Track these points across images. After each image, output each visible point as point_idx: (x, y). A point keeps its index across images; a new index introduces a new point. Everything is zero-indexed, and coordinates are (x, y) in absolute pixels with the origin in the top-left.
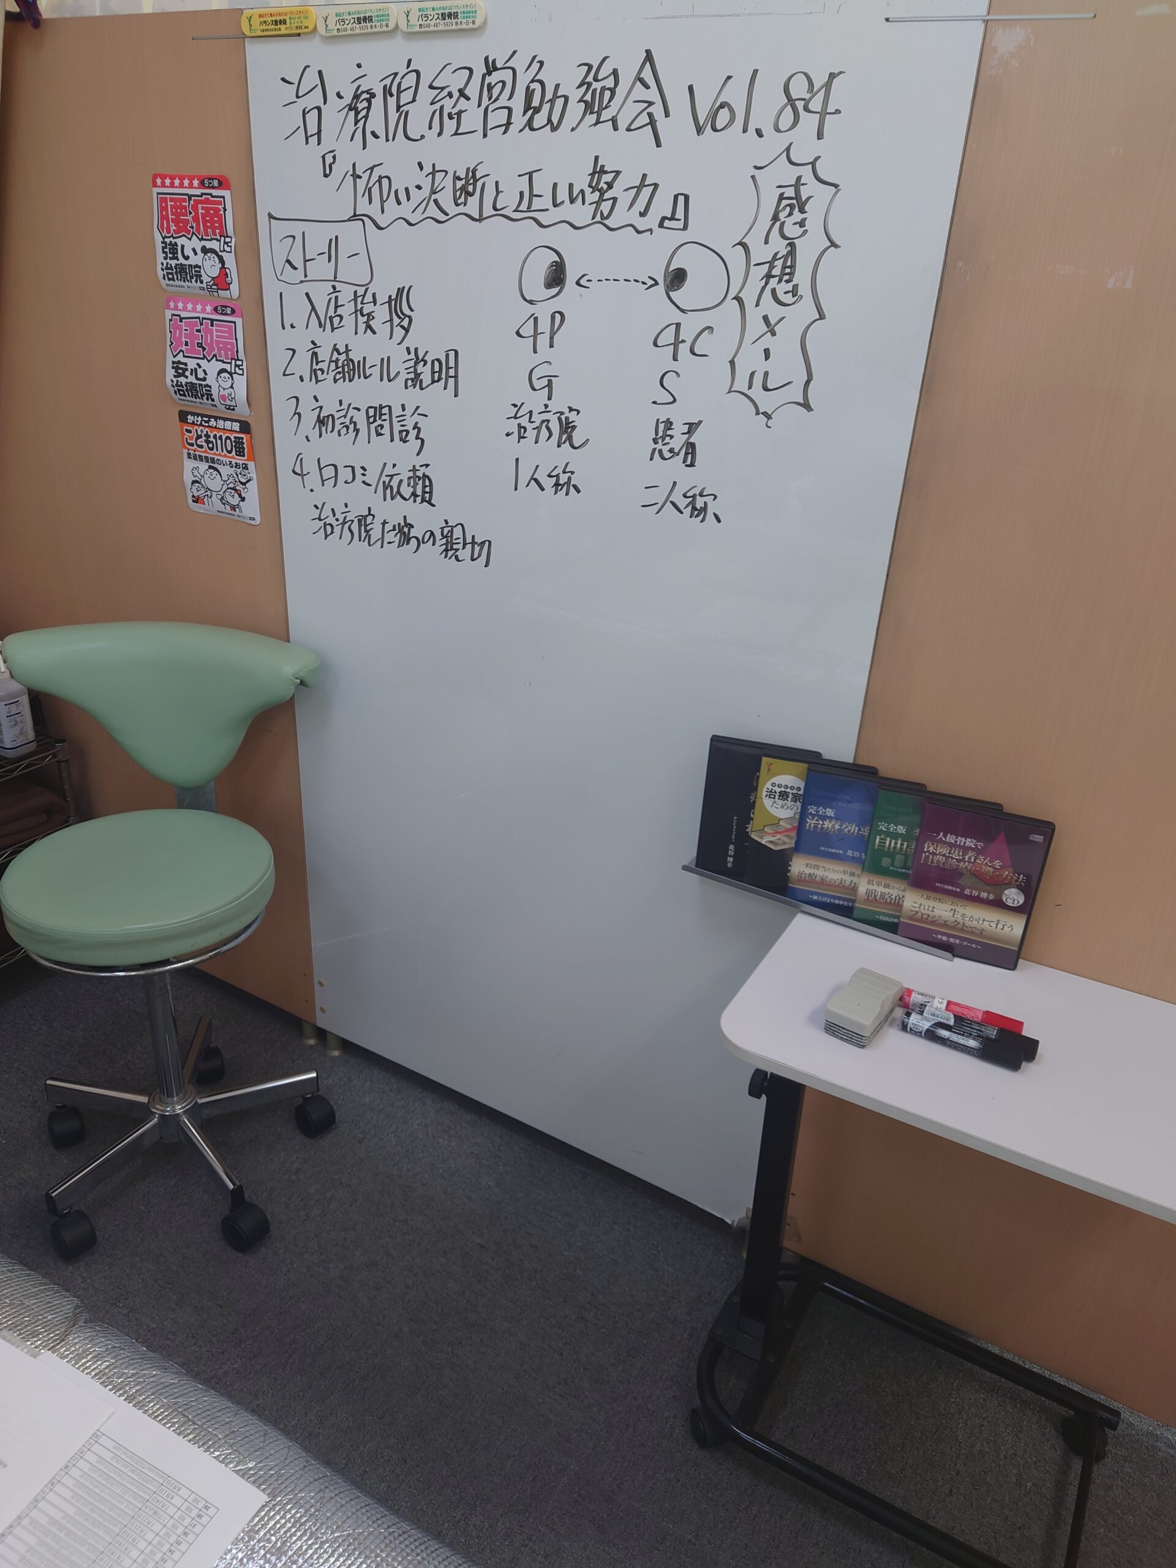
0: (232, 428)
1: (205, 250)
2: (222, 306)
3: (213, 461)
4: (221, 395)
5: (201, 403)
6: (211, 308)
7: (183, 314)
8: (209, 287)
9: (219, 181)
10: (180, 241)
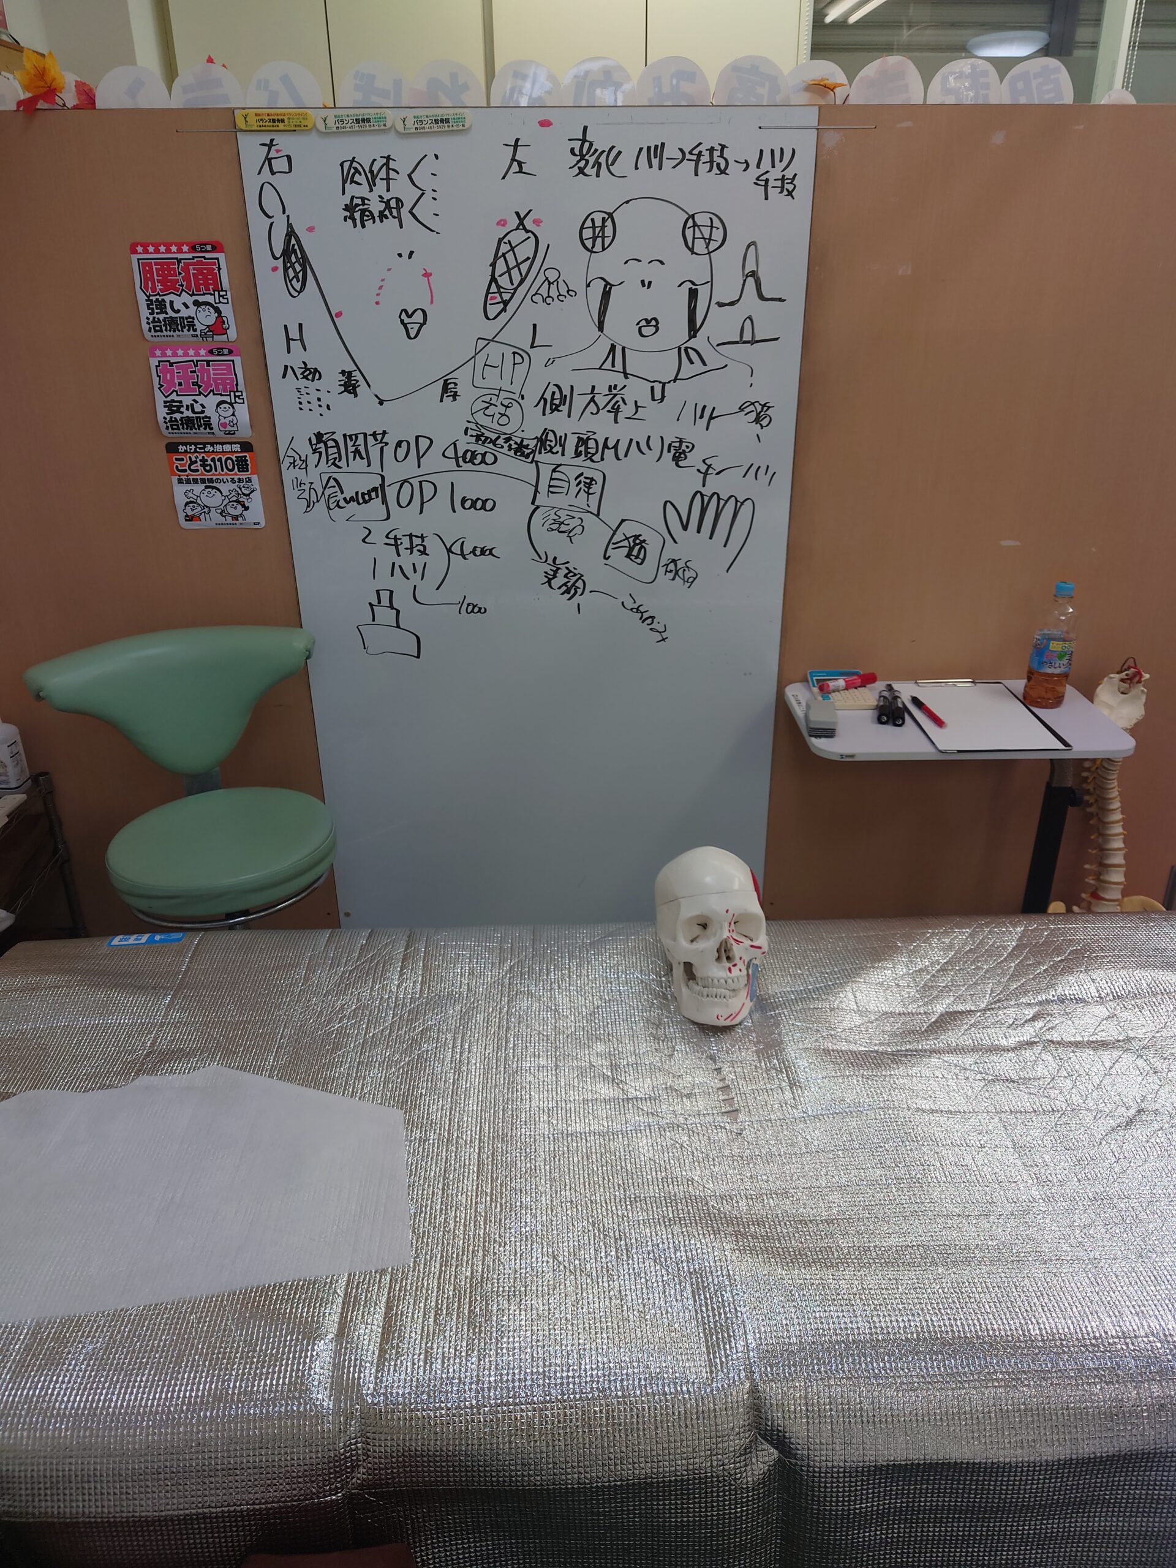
0: (232, 450)
1: (197, 303)
2: (218, 349)
3: (211, 481)
4: (221, 424)
5: (197, 433)
6: (205, 351)
7: (173, 360)
8: (203, 334)
9: (212, 245)
10: (167, 299)
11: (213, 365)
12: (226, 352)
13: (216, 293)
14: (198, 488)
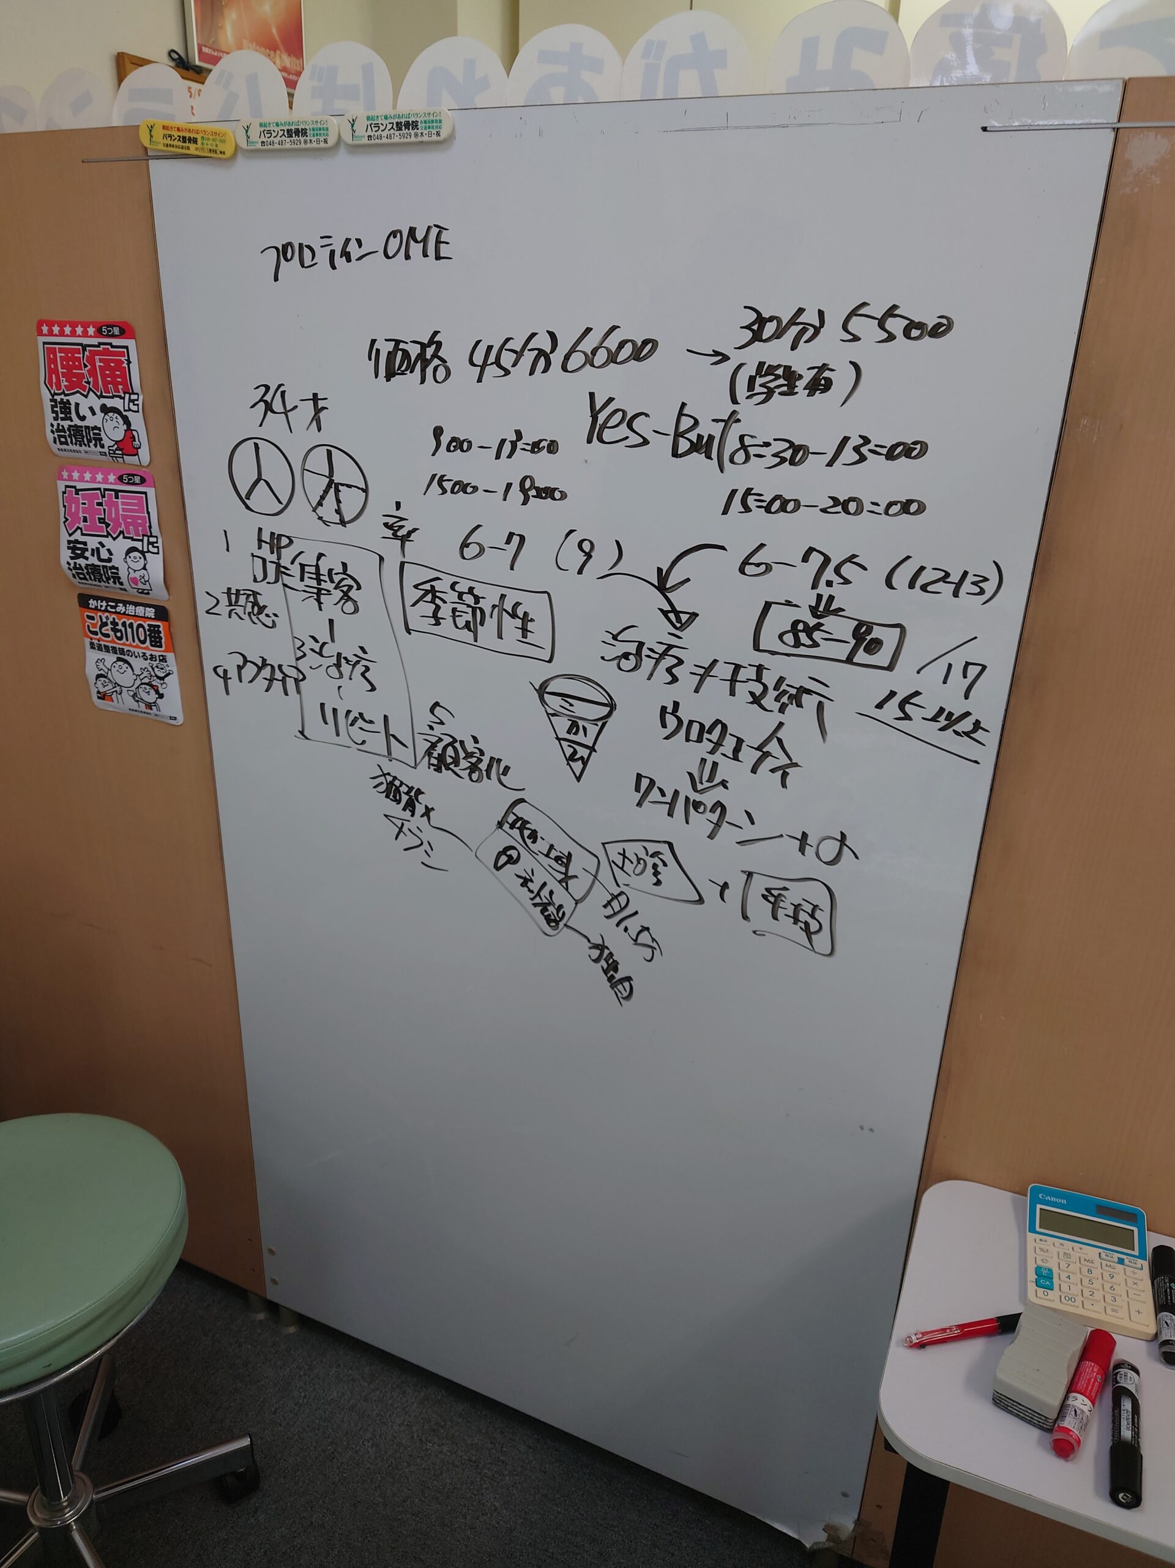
0: (145, 614)
1: (105, 409)
2: (129, 475)
3: (122, 651)
4: (131, 578)
5: (106, 587)
6: (115, 477)
7: (79, 486)
8: (111, 452)
9: (120, 327)
10: (73, 399)
11: (123, 497)
12: (137, 480)
13: (127, 396)
14: (110, 658)
